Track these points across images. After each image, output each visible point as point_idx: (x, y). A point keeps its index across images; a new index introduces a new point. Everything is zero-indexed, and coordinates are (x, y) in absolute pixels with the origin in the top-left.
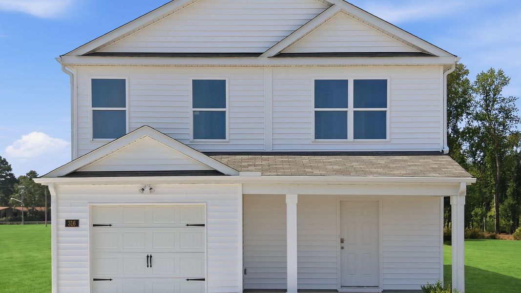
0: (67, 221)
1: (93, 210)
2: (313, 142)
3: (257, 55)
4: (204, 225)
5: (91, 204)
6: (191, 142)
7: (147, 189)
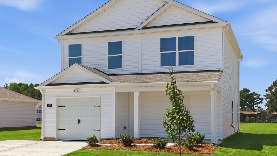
0: (48, 104)
1: (58, 100)
2: (159, 68)
3: (134, 29)
4: (99, 106)
5: (57, 97)
6: (107, 70)
7: (76, 91)
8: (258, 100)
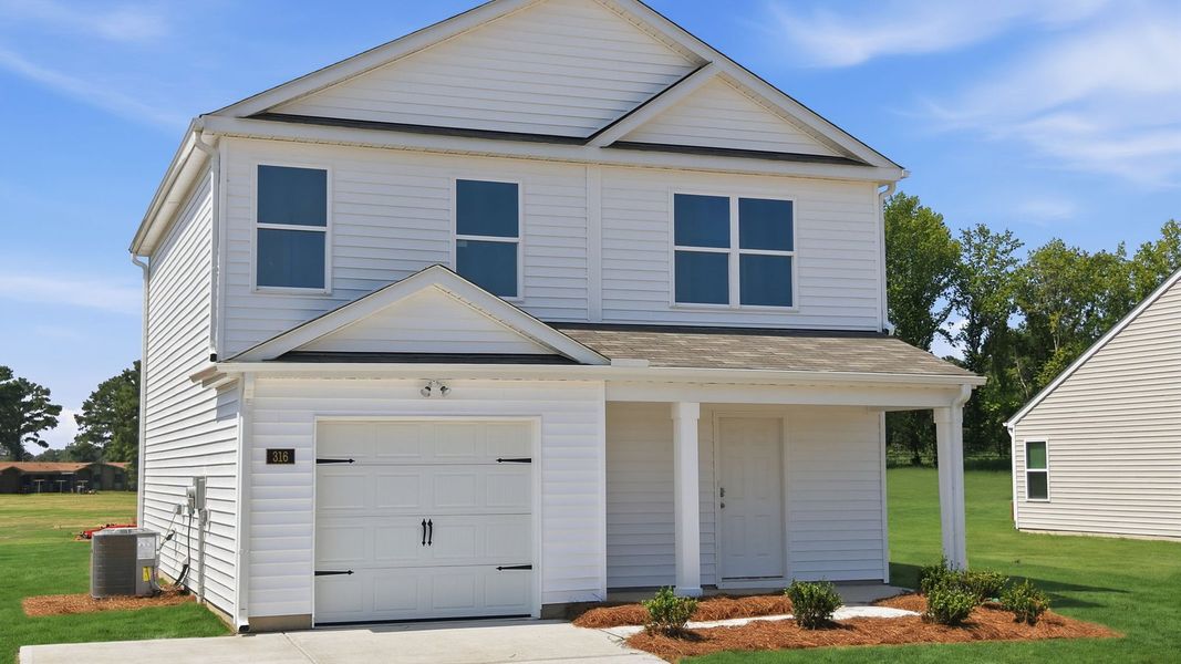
0: (270, 453)
2: (672, 307)
4: (529, 461)
7: (436, 389)
8: (39, 411)
